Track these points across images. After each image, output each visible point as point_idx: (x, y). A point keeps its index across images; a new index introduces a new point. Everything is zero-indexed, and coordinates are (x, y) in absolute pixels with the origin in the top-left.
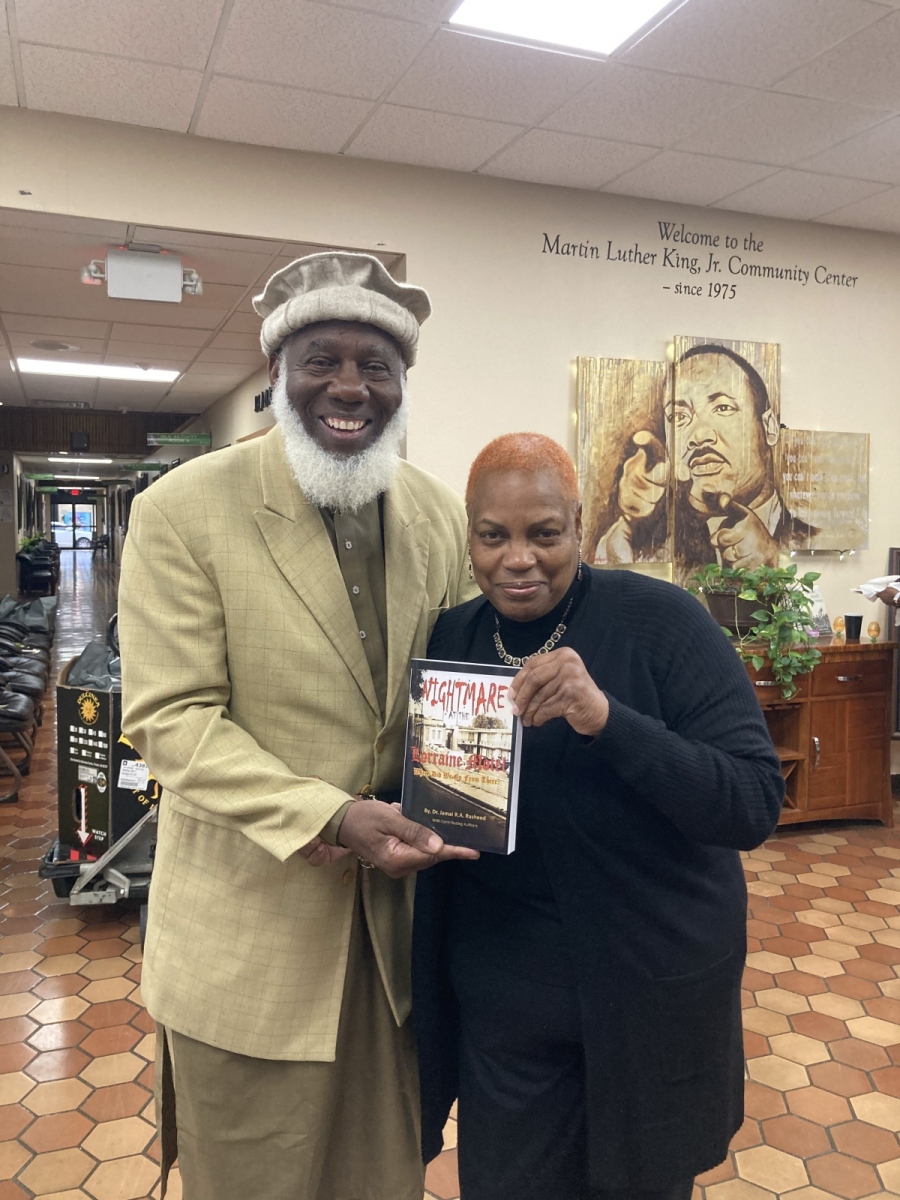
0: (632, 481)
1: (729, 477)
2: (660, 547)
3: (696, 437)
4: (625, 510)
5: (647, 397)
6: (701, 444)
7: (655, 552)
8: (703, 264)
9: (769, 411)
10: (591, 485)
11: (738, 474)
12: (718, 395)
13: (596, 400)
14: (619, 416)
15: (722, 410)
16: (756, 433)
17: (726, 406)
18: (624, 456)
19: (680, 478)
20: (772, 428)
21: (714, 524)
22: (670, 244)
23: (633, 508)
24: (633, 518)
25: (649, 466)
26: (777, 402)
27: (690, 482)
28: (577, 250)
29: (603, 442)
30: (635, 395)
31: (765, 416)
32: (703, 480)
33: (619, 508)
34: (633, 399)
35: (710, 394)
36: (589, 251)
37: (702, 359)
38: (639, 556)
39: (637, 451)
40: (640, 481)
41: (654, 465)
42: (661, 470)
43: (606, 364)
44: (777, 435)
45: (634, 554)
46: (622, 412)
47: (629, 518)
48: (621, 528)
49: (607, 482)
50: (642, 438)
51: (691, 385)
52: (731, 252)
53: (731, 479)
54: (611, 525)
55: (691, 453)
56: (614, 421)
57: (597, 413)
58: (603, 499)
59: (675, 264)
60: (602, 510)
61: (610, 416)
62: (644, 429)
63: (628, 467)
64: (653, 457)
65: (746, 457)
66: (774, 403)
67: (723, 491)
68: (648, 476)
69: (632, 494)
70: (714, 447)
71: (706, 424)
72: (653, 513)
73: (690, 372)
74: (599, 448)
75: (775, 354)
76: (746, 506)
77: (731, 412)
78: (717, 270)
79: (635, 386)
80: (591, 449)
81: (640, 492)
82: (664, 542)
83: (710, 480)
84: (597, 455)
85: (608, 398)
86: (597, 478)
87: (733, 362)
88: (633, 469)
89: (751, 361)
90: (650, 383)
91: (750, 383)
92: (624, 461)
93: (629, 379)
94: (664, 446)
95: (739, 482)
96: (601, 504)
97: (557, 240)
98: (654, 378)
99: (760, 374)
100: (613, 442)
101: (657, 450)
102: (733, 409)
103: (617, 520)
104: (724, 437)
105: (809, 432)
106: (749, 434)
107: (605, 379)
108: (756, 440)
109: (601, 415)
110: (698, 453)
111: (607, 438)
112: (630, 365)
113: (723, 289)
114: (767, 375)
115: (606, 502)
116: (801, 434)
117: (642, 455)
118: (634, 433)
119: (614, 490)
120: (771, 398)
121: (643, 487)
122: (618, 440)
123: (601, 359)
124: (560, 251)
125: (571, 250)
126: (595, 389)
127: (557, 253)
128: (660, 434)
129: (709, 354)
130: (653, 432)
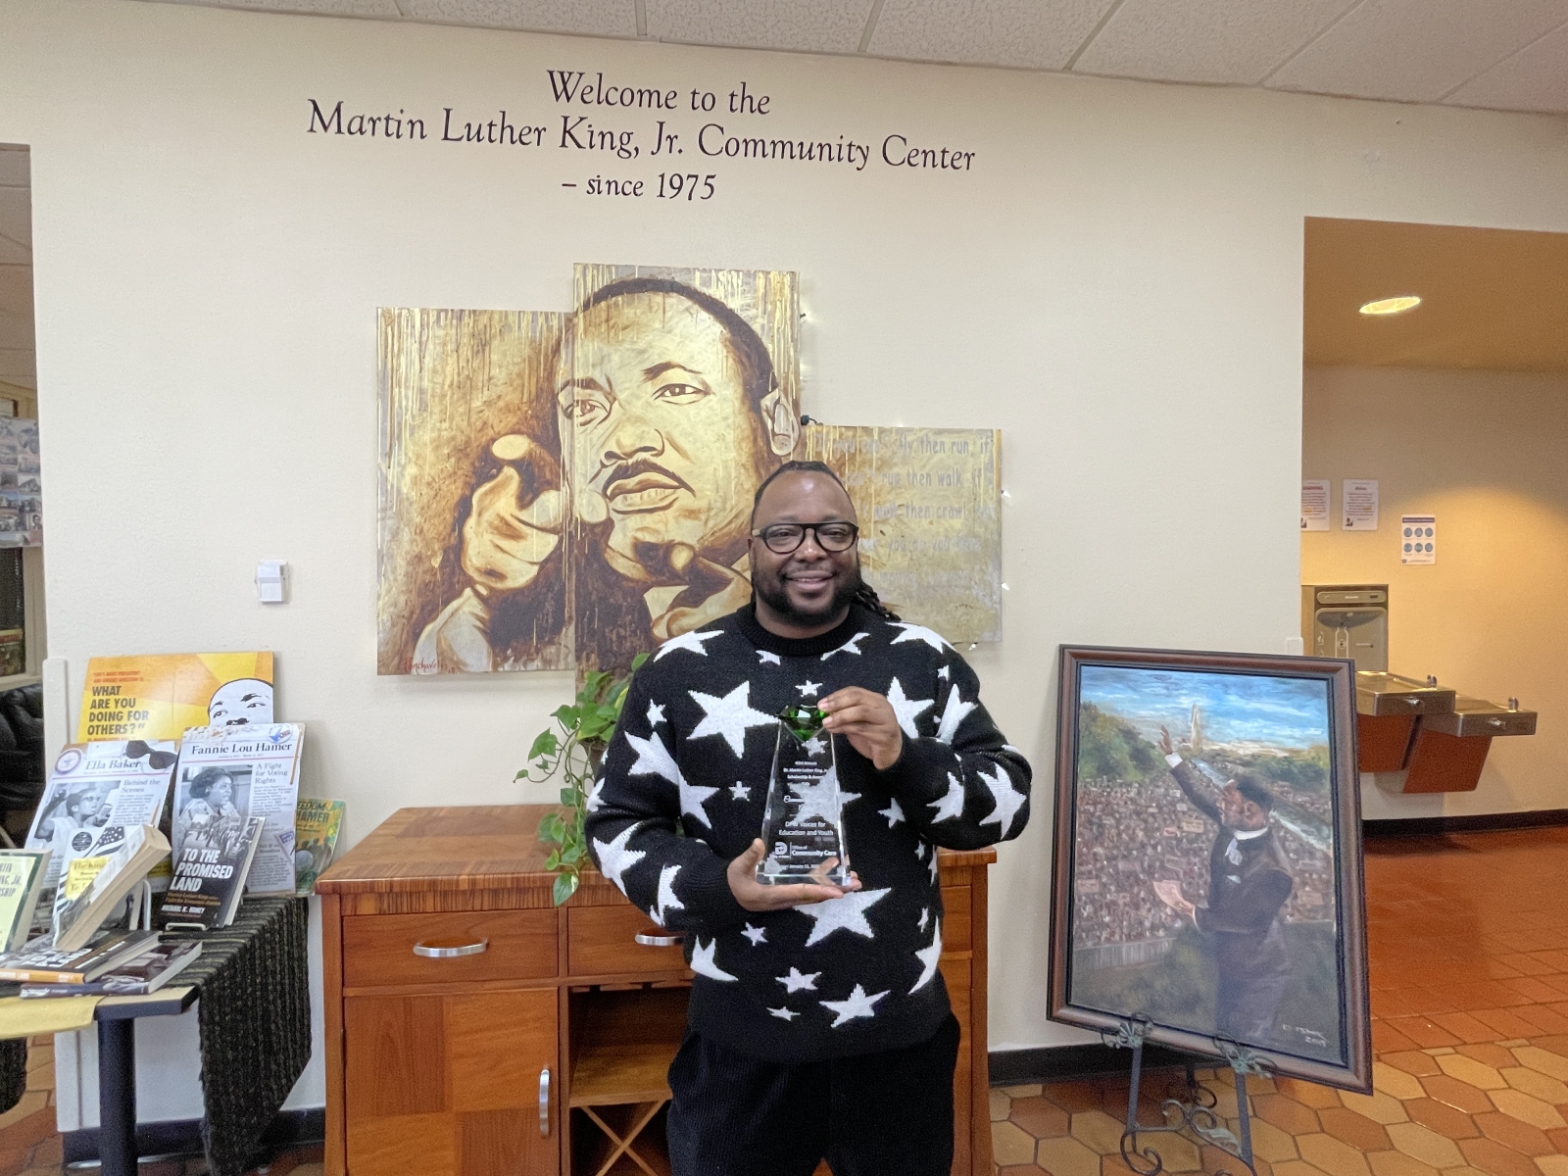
0: (491, 524)
1: (691, 514)
2: (551, 642)
3: (618, 443)
4: (476, 576)
5: (520, 375)
6: (630, 455)
7: (538, 651)
8: (645, 139)
9: (776, 394)
10: (406, 535)
11: (709, 509)
12: (667, 366)
13: (414, 381)
14: (461, 410)
15: (673, 394)
16: (748, 432)
17: (682, 387)
18: (473, 481)
19: (587, 518)
20: (783, 423)
21: (658, 600)
22: (575, 109)
23: (492, 573)
24: (491, 589)
25: (525, 499)
26: (792, 377)
27: (608, 525)
28: (381, 126)
29: (430, 457)
30: (495, 372)
31: (767, 402)
32: (634, 521)
33: (465, 574)
34: (490, 379)
35: (648, 365)
36: (405, 129)
37: (629, 304)
38: (506, 659)
39: (500, 471)
40: (508, 524)
41: (536, 496)
42: (550, 504)
43: (432, 319)
44: (794, 435)
45: (495, 655)
46: (468, 402)
47: (483, 591)
48: (467, 607)
49: (437, 528)
50: (511, 447)
51: (606, 349)
52: (702, 118)
53: (697, 519)
54: (446, 603)
55: (608, 472)
56: (452, 419)
57: (416, 406)
58: (429, 558)
59: (585, 142)
60: (428, 578)
61: (443, 411)
62: (513, 432)
63: (481, 500)
64: (535, 479)
65: (728, 477)
66: (787, 378)
67: (678, 539)
68: (524, 515)
69: (490, 547)
70: (658, 461)
71: (639, 420)
72: (535, 580)
73: (604, 327)
74: (421, 467)
75: (787, 291)
76: (729, 566)
77: (694, 397)
78: (675, 149)
79: (494, 357)
80: (404, 467)
81: (505, 544)
82: (559, 632)
83: (649, 520)
84: (416, 481)
85: (439, 380)
86: (418, 520)
87: (696, 307)
88: (491, 504)
89: (734, 304)
90: (527, 351)
91: (732, 343)
92: (473, 491)
93: (482, 345)
94: (558, 461)
95: (711, 523)
96: (427, 566)
97: (338, 110)
98: (533, 341)
99: (756, 327)
100: (449, 456)
101: (541, 468)
102: (697, 391)
103: (459, 594)
104: (681, 442)
105: (867, 430)
106: (730, 437)
107: (431, 346)
108: (746, 446)
109: (423, 407)
110: (623, 473)
111: (437, 448)
112: (484, 319)
113: (688, 184)
114: (771, 329)
115: (436, 563)
116: (850, 433)
117: (509, 479)
118: (494, 440)
119: (453, 540)
120: (778, 367)
121: (515, 536)
122: (461, 452)
123: (423, 311)
124: (344, 129)
125: (367, 126)
126: (412, 363)
127: (339, 131)
128: (548, 438)
129: (645, 296)
130: (534, 437)
